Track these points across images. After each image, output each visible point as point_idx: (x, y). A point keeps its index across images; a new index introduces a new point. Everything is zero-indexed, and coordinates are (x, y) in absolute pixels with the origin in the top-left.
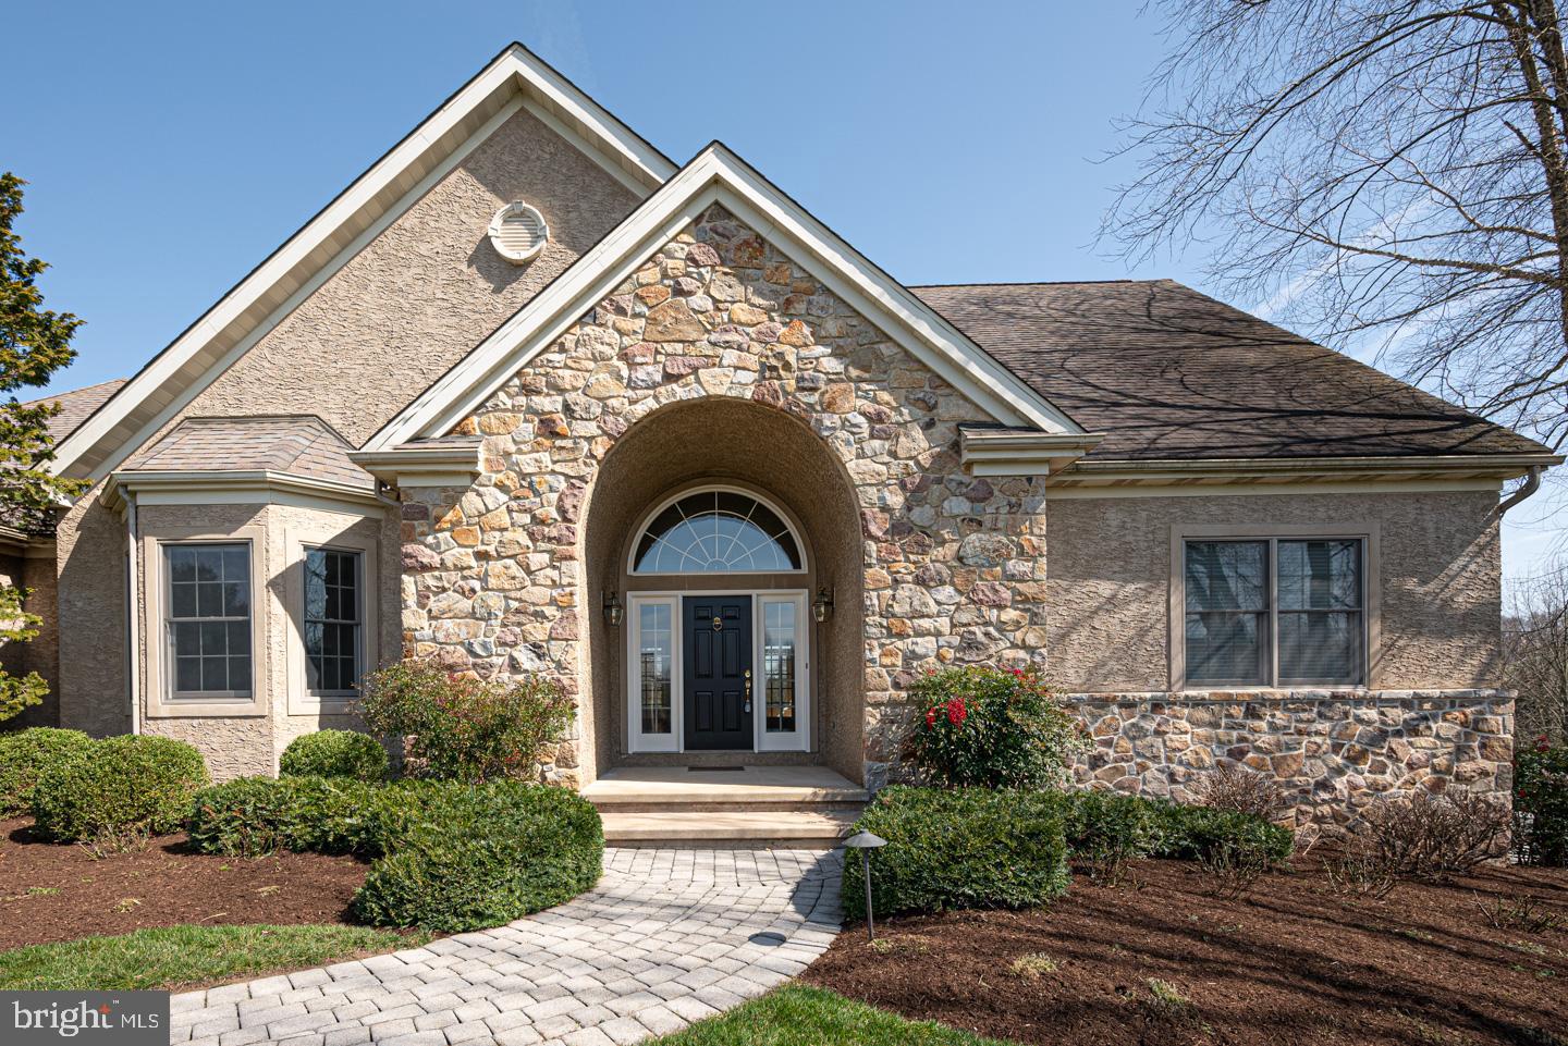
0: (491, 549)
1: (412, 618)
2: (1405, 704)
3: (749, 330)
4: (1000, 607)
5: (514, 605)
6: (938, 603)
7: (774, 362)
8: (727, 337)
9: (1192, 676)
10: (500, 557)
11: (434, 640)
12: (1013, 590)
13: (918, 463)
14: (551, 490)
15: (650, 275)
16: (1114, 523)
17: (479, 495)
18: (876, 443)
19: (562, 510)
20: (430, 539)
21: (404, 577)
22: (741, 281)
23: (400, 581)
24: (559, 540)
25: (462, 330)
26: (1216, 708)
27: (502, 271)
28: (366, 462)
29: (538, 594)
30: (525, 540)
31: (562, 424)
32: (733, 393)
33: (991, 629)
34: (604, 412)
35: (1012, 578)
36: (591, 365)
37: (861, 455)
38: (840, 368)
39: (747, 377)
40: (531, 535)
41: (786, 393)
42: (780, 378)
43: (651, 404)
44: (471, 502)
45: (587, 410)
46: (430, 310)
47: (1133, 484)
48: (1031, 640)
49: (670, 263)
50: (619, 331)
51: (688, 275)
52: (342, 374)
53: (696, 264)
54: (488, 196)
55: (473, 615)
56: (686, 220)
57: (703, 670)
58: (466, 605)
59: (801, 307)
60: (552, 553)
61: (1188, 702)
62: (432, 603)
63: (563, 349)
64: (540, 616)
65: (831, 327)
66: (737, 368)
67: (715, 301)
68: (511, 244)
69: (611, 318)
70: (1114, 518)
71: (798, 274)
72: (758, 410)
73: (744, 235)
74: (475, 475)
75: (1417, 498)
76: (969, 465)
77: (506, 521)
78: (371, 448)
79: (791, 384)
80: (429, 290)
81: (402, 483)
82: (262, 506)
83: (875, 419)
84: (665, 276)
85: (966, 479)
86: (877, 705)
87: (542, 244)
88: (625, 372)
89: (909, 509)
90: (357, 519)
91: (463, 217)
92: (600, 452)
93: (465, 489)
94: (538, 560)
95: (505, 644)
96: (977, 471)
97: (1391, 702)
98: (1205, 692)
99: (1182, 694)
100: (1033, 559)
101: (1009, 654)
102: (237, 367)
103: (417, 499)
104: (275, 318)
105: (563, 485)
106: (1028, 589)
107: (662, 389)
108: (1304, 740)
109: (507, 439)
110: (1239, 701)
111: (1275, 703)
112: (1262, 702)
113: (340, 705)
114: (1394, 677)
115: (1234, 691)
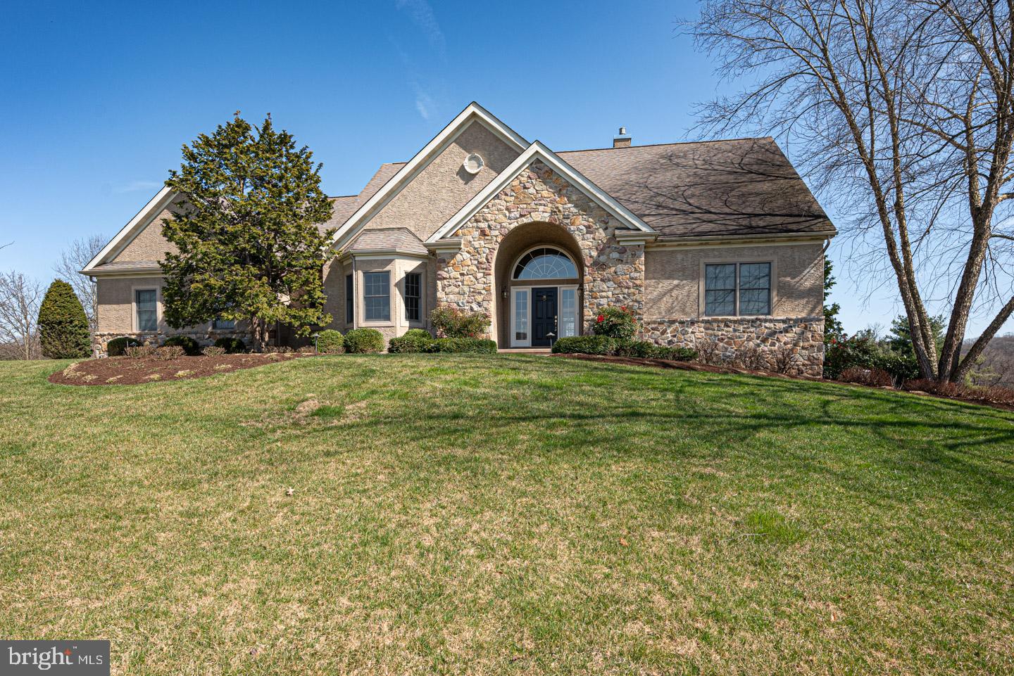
0: (465, 272)
1: (440, 294)
2: (783, 321)
3: (548, 199)
4: (629, 289)
5: (472, 290)
6: (608, 287)
7: (555, 210)
8: (540, 202)
9: (707, 314)
10: (468, 274)
11: (447, 301)
12: (633, 282)
13: (602, 241)
14: (484, 253)
15: (516, 183)
17: (461, 255)
18: (589, 235)
19: (487, 259)
20: (446, 269)
21: (438, 281)
22: (545, 184)
23: (437, 283)
24: (486, 269)
25: (454, 197)
26: (714, 324)
27: (467, 177)
28: (426, 246)
29: (479, 286)
30: (476, 269)
31: (487, 231)
32: (543, 220)
33: (625, 296)
34: (501, 227)
35: (632, 278)
36: (497, 212)
37: (583, 239)
38: (577, 211)
39: (547, 215)
40: (478, 268)
41: (559, 220)
42: (557, 215)
43: (516, 224)
44: (459, 257)
45: (495, 227)
47: (685, 245)
48: (639, 299)
49: (522, 179)
51: (528, 182)
52: (414, 214)
53: (531, 179)
54: (463, 151)
55: (459, 293)
56: (527, 165)
57: (539, 316)
58: (457, 290)
59: (564, 192)
60: (484, 273)
61: (703, 321)
62: (446, 290)
63: (488, 208)
64: (480, 293)
65: (574, 198)
66: (543, 212)
67: (537, 190)
68: (471, 168)
69: (503, 197)
70: (680, 257)
71: (563, 181)
72: (550, 224)
73: (546, 169)
74: (460, 249)
75: (792, 247)
76: (619, 242)
77: (470, 263)
78: (429, 241)
79: (561, 217)
80: (443, 184)
81: (438, 252)
82: (393, 260)
83: (588, 227)
84: (521, 183)
85: (618, 246)
86: (587, 321)
87: (482, 167)
88: (508, 215)
89: (599, 257)
90: (419, 262)
91: (455, 159)
92: (499, 240)
93: (457, 253)
94: (480, 275)
95: (469, 302)
96: (621, 244)
97: (778, 321)
98: (710, 318)
99: (702, 319)
100: (640, 272)
101: (631, 304)
103: (442, 256)
104: (393, 196)
105: (488, 251)
106: (638, 282)
107: (519, 219)
108: (746, 335)
109: (471, 237)
110: (722, 321)
111: (735, 322)
112: (731, 321)
113: (416, 324)
114: (781, 313)
115: (720, 318)
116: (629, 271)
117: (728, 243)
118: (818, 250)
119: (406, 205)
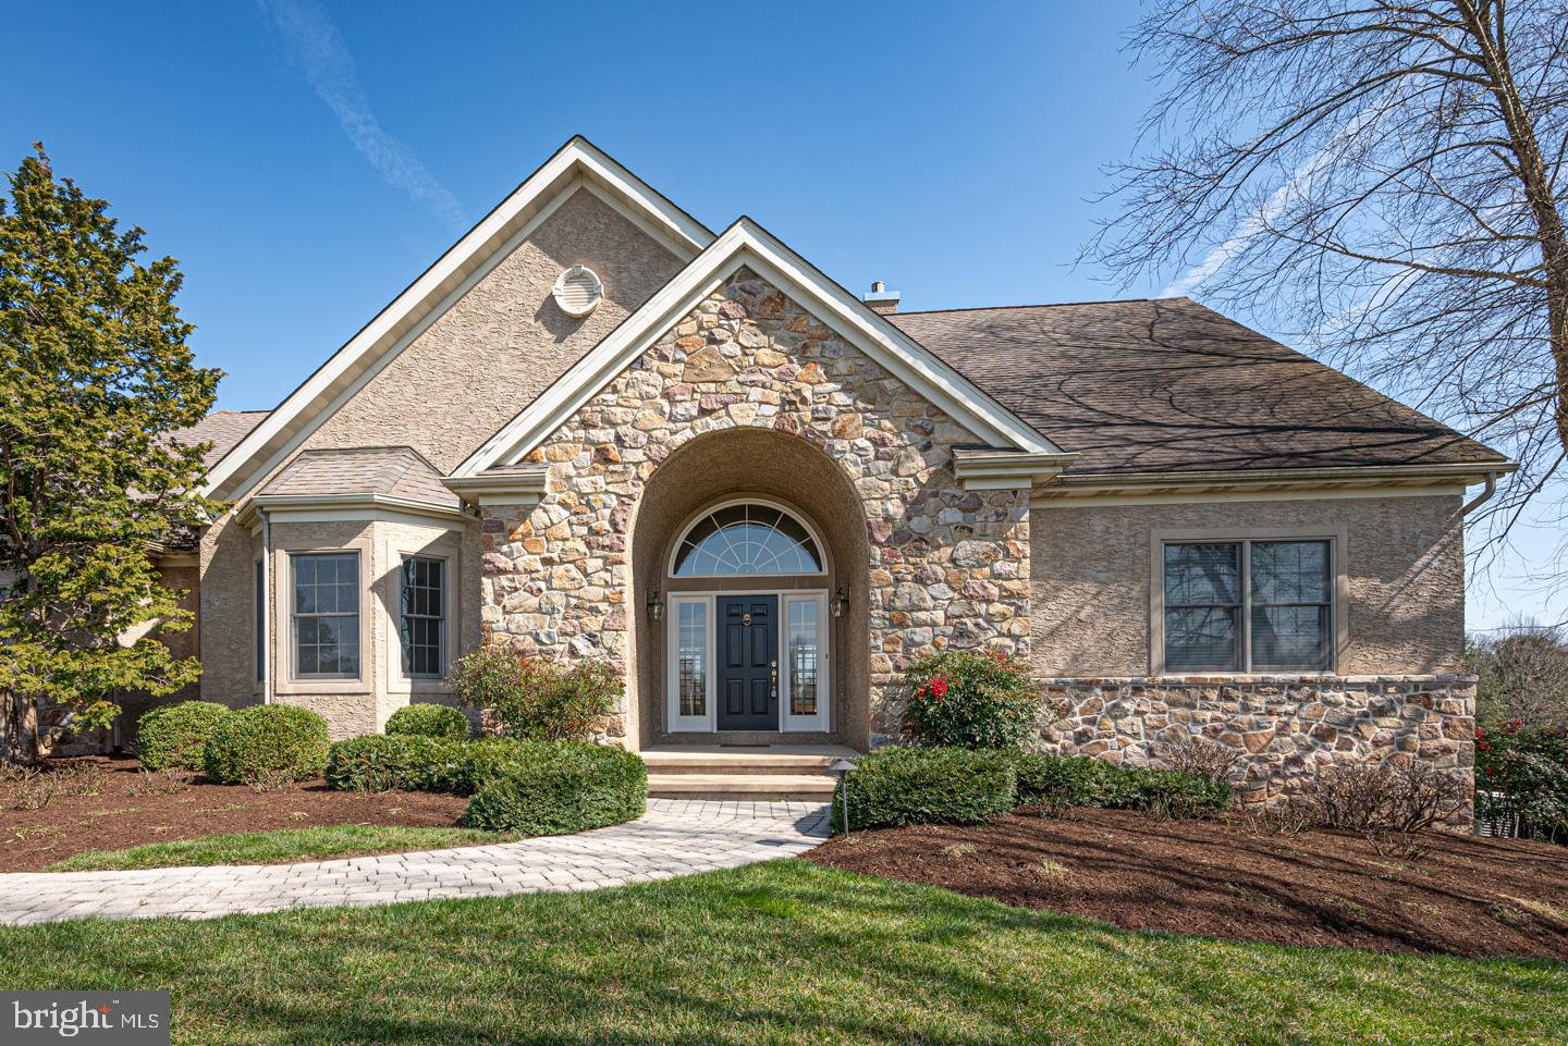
0: (555, 556)
1: (490, 613)
2: (1371, 688)
3: (772, 371)
4: (989, 601)
5: (574, 601)
6: (934, 598)
7: (792, 397)
8: (753, 377)
9: (1170, 664)
10: (562, 562)
11: (508, 630)
12: (1000, 586)
13: (916, 480)
14: (605, 506)
15: (689, 327)
16: (1098, 529)
17: (545, 511)
18: (881, 463)
19: (613, 523)
20: (505, 548)
21: (484, 579)
22: (764, 333)
23: (480, 583)
24: (611, 548)
25: (531, 374)
26: (1193, 691)
27: (561, 323)
28: (453, 486)
29: (593, 593)
30: (582, 548)
31: (614, 452)
32: (758, 424)
33: (981, 621)
34: (650, 441)
35: (999, 576)
36: (639, 403)
37: (867, 474)
38: (850, 401)
39: (771, 410)
40: (588, 544)
41: (803, 423)
42: (797, 410)
43: (689, 434)
44: (538, 517)
45: (635, 440)
46: (504, 358)
47: (1115, 494)
48: (1016, 629)
49: (705, 317)
50: (662, 374)
51: (720, 326)
52: (431, 412)
53: (727, 317)
54: (552, 262)
55: (539, 610)
56: (718, 282)
57: (735, 661)
58: (534, 601)
59: (816, 351)
60: (605, 558)
61: (1164, 686)
62: (506, 600)
63: (615, 390)
64: (595, 611)
65: (842, 366)
66: (761, 403)
67: (743, 347)
68: (571, 301)
69: (656, 363)
70: (1098, 524)
71: (813, 323)
72: (779, 436)
73: (768, 291)
74: (542, 495)
75: (1383, 503)
76: (961, 481)
77: (567, 533)
78: (458, 475)
79: (807, 415)
80: (503, 341)
81: (483, 502)
82: (368, 523)
83: (879, 443)
84: (701, 328)
85: (959, 493)
86: (880, 685)
87: (598, 300)
88: (667, 409)
89: (909, 519)
90: (443, 531)
91: (532, 280)
92: (645, 474)
93: (533, 507)
95: (566, 634)
96: (968, 486)
97: (1357, 686)
98: (1182, 677)
99: (1160, 679)
100: (1018, 560)
101: (995, 641)
102: (346, 408)
103: (494, 515)
104: (376, 368)
105: (614, 503)
106: (1013, 585)
107: (698, 422)
108: (1275, 720)
109: (569, 465)
110: (1212, 685)
111: (1246, 687)
112: (1235, 686)
113: (428, 685)
114: (1358, 665)
115: (1208, 676)
116: (990, 557)
117: (1226, 491)
118: (1449, 511)
119: (410, 391)
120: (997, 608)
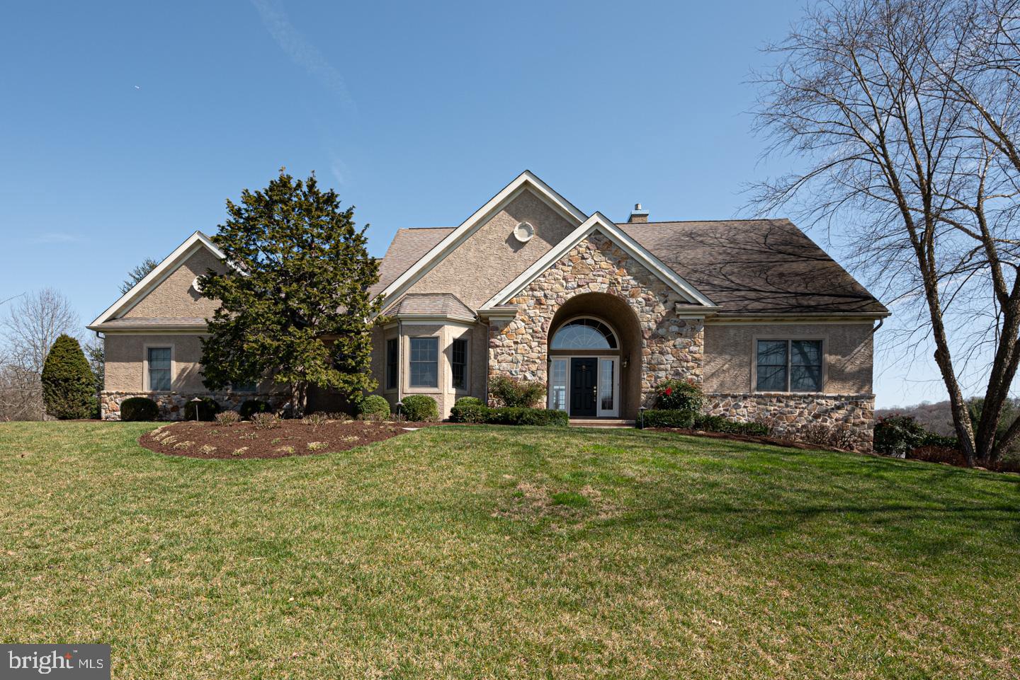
0: (519, 341)
1: (492, 362)
2: (835, 398)
3: (607, 271)
4: (688, 362)
5: (526, 358)
6: (667, 360)
7: (614, 281)
8: (599, 273)
9: (758, 389)
10: (521, 343)
11: (499, 369)
12: (692, 356)
13: (661, 314)
14: (539, 322)
15: (574, 253)
16: (732, 334)
17: (515, 323)
18: (647, 308)
19: (542, 328)
20: (499, 337)
21: (490, 349)
22: (604, 256)
23: (489, 351)
24: (541, 338)
26: (766, 399)
27: (516, 245)
28: (474, 312)
29: (535, 355)
30: (530, 338)
31: (543, 300)
32: (600, 291)
33: (684, 369)
34: (558, 296)
35: (692, 352)
36: (553, 282)
37: (642, 312)
38: (636, 284)
39: (605, 286)
40: (532, 336)
41: (618, 291)
42: (616, 286)
43: (573, 294)
44: (513, 325)
45: (552, 296)
46: (492, 258)
47: (739, 320)
48: (697, 372)
49: (581, 249)
50: (563, 271)
51: (587, 253)
52: (461, 280)
53: (589, 249)
54: (513, 219)
55: (512, 362)
56: (586, 236)
57: (578, 386)
58: (510, 358)
59: (624, 264)
60: (539, 342)
61: (755, 396)
62: (499, 358)
64: (534, 362)
65: (634, 270)
66: (601, 283)
67: (595, 261)
68: (521, 236)
69: (561, 266)
70: (732, 332)
71: (623, 253)
72: (608, 297)
73: (605, 240)
74: (515, 317)
75: (843, 326)
76: (678, 315)
77: (524, 332)
78: (478, 309)
79: (620, 288)
80: (491, 251)
81: (490, 319)
82: (442, 326)
83: (647, 300)
84: (579, 253)
85: (677, 320)
86: (645, 393)
87: (532, 236)
88: (565, 284)
89: (658, 329)
90: (466, 329)
91: (504, 226)
92: (556, 310)
93: (511, 321)
94: (534, 344)
95: (522, 371)
96: (681, 317)
97: (830, 398)
98: (763, 393)
99: (754, 394)
100: (699, 346)
101: (690, 377)
102: (425, 277)
103: (495, 324)
104: (439, 261)
105: (543, 320)
106: (697, 355)
107: (577, 290)
108: (798, 411)
109: (527, 304)
110: (774, 396)
111: (787, 397)
112: (783, 397)
113: (461, 392)
114: (831, 389)
115: (773, 393)
116: (688, 345)
117: (782, 320)
118: (869, 330)
119: (452, 271)
120: (690, 364)
